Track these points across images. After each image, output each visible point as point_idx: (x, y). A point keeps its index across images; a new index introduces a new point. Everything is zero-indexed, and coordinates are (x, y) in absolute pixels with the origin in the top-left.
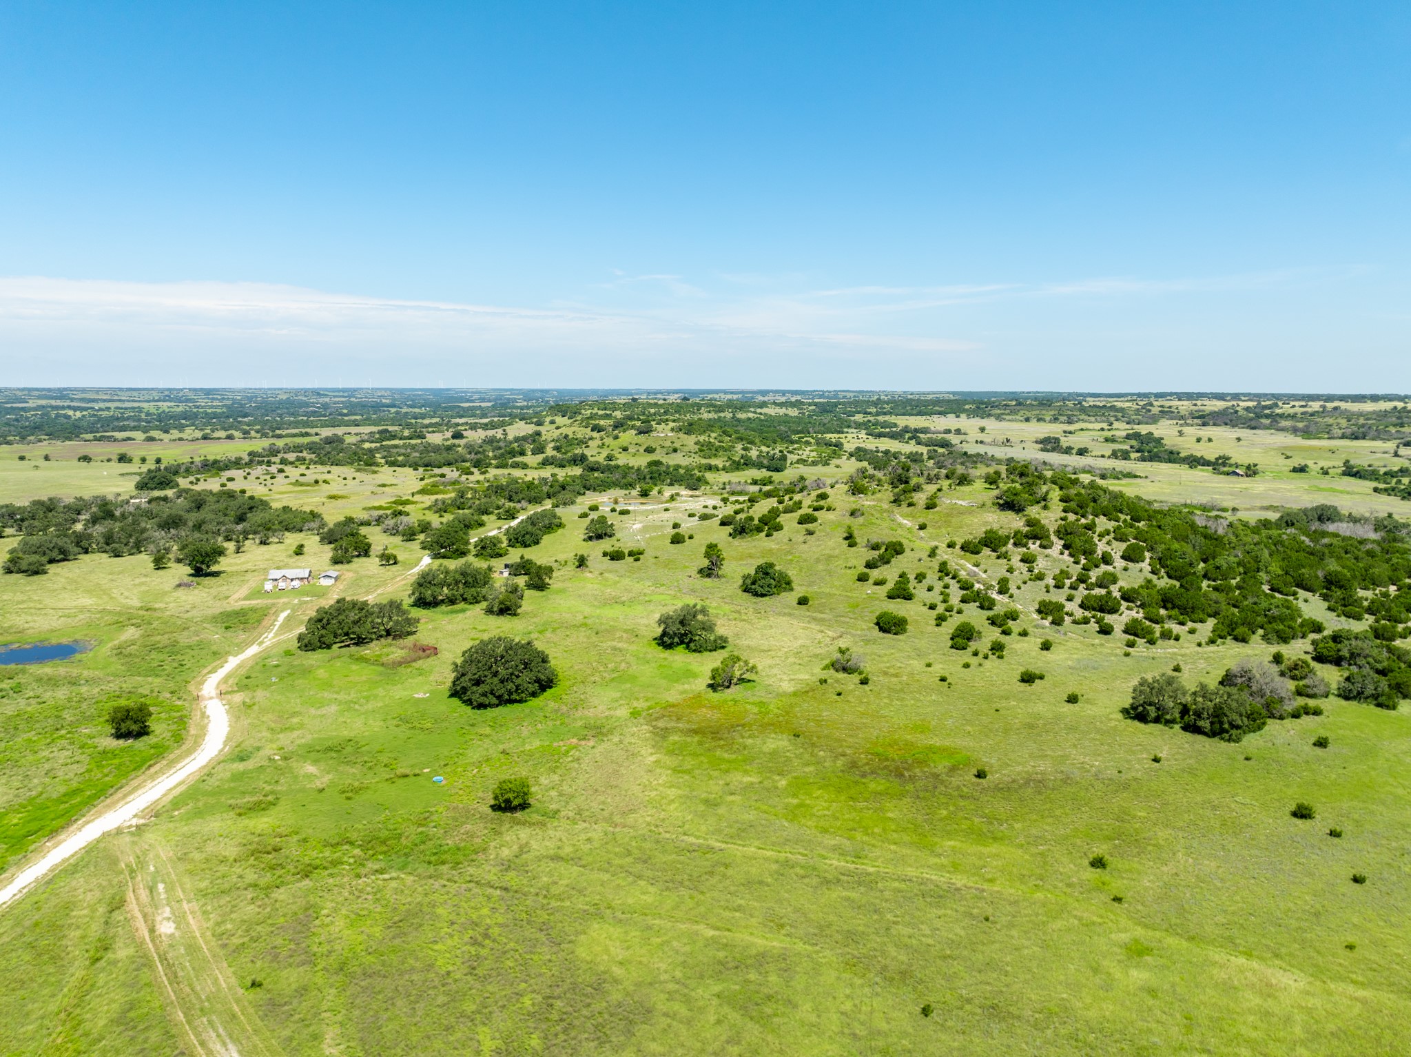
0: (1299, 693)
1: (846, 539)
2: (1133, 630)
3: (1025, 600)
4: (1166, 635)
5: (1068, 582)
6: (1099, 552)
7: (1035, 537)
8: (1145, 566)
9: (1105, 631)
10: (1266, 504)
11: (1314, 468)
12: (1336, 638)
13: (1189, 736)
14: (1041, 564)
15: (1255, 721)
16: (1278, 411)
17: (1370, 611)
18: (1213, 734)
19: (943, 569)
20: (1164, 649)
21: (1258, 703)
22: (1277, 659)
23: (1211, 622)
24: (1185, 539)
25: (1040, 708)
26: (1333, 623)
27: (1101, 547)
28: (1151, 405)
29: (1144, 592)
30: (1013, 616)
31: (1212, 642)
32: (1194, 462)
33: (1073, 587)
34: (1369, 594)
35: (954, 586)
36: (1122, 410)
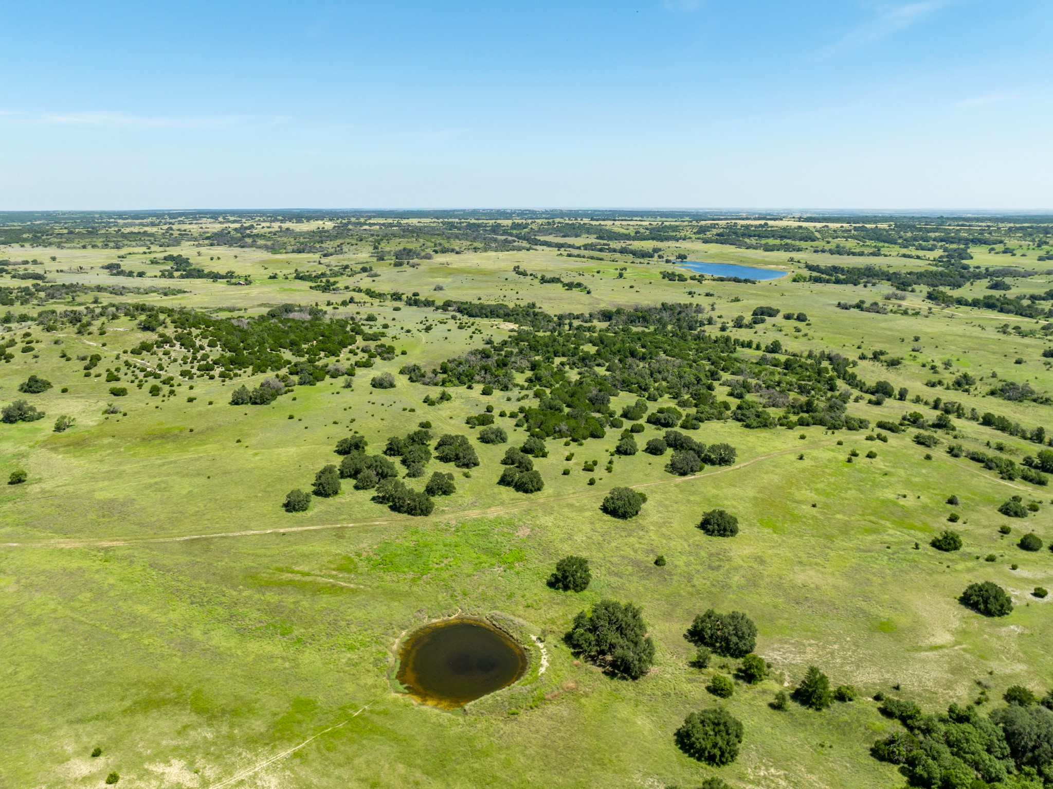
0: (286, 386)
1: (62, 357)
2: (222, 375)
3: (173, 371)
4: (236, 375)
5: (189, 361)
6: (198, 345)
7: (166, 342)
8: (218, 348)
9: (212, 378)
10: (260, 303)
11: (280, 275)
12: (295, 365)
13: (254, 406)
14: (173, 354)
15: (274, 396)
16: (255, 231)
17: (307, 353)
18: (261, 403)
19: (127, 364)
20: (236, 381)
21: (274, 391)
22: (277, 376)
23: (251, 367)
24: (232, 334)
25: (200, 408)
26: (294, 359)
27: (198, 343)
28: (171, 229)
29: (222, 360)
30: (172, 379)
31: (253, 374)
32: (215, 277)
33: (192, 362)
34: (306, 346)
35: (137, 372)
36: (152, 235)
